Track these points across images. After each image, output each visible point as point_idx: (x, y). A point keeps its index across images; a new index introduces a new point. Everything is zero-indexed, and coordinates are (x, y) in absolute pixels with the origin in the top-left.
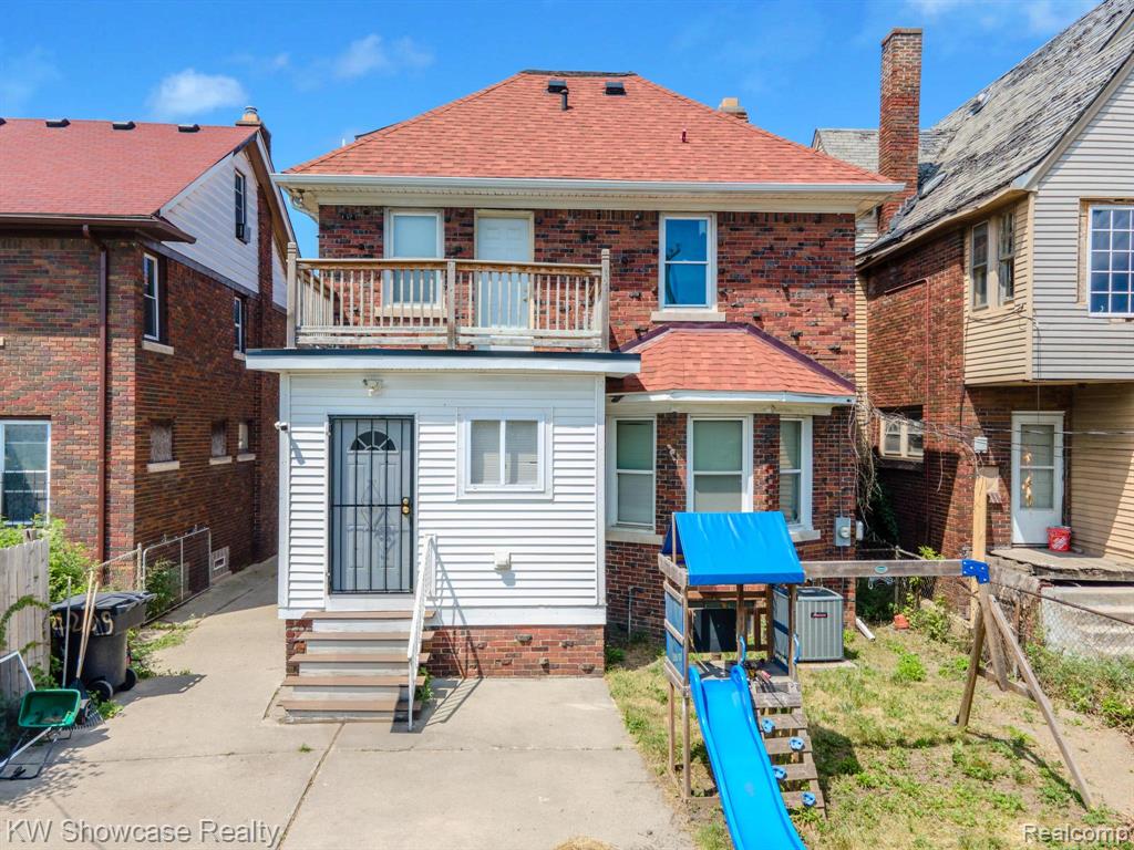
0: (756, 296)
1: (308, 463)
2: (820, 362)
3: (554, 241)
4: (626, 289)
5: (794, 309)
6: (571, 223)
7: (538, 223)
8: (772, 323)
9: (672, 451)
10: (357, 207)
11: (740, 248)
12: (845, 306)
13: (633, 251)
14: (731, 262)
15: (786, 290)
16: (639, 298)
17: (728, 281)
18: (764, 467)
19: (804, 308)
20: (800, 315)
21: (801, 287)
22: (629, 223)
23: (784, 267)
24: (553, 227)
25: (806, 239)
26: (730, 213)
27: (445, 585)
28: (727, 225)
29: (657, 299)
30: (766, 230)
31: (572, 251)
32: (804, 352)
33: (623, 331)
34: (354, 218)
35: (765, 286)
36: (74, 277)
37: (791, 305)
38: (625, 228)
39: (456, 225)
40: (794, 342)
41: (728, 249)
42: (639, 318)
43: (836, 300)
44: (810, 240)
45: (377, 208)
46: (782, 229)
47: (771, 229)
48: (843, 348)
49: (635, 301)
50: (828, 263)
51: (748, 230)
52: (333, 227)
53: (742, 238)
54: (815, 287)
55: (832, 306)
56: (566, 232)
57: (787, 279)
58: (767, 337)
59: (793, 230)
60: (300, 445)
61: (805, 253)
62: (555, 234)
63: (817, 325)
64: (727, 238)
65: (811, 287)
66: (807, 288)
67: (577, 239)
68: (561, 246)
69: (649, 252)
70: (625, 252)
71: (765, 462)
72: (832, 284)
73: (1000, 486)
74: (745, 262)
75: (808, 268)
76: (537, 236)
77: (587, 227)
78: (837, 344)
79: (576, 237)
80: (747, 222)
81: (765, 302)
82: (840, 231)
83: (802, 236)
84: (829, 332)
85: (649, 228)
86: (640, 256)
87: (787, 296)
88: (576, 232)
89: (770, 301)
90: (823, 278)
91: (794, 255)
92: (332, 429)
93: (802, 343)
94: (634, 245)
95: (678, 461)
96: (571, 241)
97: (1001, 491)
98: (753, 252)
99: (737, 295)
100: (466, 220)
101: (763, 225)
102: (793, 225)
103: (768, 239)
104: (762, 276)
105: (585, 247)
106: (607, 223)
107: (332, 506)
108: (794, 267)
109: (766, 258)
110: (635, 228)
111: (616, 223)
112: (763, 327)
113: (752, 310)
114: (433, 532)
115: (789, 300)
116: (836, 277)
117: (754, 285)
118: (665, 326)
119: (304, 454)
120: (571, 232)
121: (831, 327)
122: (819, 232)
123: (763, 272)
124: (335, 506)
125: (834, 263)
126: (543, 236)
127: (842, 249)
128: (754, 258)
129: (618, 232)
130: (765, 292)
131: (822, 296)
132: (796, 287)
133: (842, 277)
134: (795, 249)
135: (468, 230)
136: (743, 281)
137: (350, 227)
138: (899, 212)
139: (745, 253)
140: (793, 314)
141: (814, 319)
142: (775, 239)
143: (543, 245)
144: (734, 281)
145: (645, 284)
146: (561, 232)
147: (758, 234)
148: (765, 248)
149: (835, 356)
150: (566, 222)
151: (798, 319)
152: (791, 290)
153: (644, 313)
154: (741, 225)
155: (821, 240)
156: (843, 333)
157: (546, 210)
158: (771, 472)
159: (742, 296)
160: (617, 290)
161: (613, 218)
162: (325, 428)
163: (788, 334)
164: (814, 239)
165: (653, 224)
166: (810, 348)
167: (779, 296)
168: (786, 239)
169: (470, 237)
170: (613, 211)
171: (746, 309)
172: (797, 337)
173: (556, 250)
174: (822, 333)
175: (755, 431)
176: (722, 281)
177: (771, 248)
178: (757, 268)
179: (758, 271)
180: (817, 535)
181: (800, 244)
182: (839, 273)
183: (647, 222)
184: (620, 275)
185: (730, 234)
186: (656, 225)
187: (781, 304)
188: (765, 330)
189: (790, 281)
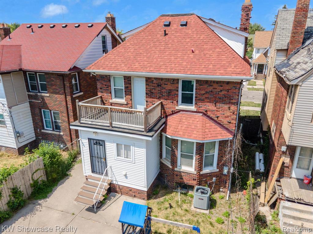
0: (206, 105)
1: (85, 147)
2: (224, 125)
3: (150, 86)
4: (169, 100)
5: (217, 109)
6: (155, 81)
7: (146, 81)
8: (210, 113)
9: (174, 148)
10: (104, 75)
11: (202, 91)
12: (233, 110)
13: (171, 90)
14: (199, 95)
15: (215, 104)
16: (173, 103)
17: (198, 100)
18: (198, 155)
19: (221, 109)
20: (219, 111)
21: (220, 103)
22: (170, 82)
23: (215, 97)
24: (150, 82)
25: (223, 89)
26: (199, 80)
27: (114, 176)
28: (199, 84)
29: (178, 103)
30: (210, 86)
31: (155, 89)
32: (219, 122)
33: (168, 111)
34: (103, 78)
35: (209, 102)
36: (58, 82)
37: (217, 108)
38: (169, 83)
39: (127, 81)
40: (216, 119)
41: (198, 91)
42: (173, 108)
43: (231, 108)
44: (224, 89)
45: (109, 75)
46: (215, 86)
47: (212, 86)
48: (232, 122)
49: (171, 103)
50: (229, 97)
51: (205, 85)
52: (99, 80)
53: (203, 88)
54: (225, 103)
55: (229, 109)
56: (154, 84)
57: (216, 100)
58: (208, 117)
59: (219, 86)
60: (84, 143)
61: (223, 93)
62: (151, 84)
63: (224, 115)
64: (198, 88)
65: (223, 103)
66: (222, 104)
67: (156, 86)
68: (152, 87)
69: (175, 90)
70: (169, 90)
71: (198, 154)
72: (230, 103)
73: (290, 161)
74: (203, 95)
75: (223, 97)
76: (146, 84)
77: (159, 83)
78: (230, 120)
79: (156, 85)
80: (205, 83)
81: (208, 106)
82: (235, 87)
83: (222, 88)
84: (228, 117)
85: (176, 84)
86: (173, 91)
87: (216, 105)
88: (156, 84)
89: (210, 107)
90: (228, 101)
91: (218, 93)
92: (89, 141)
93: (219, 119)
94: (171, 88)
95: (175, 150)
96: (155, 86)
97: (290, 163)
98: (206, 92)
99: (200, 104)
100: (129, 79)
101: (209, 84)
102: (219, 84)
103: (211, 89)
104: (208, 99)
105: (159, 88)
106: (164, 82)
107: (90, 156)
108: (218, 97)
109: (210, 94)
110: (172, 83)
111: (167, 82)
112: (207, 114)
113: (204, 108)
114: (111, 165)
115: (216, 107)
116: (232, 101)
117: (206, 102)
118: (179, 111)
119: (85, 145)
120: (155, 84)
121: (229, 116)
122: (228, 87)
123: (209, 98)
124: (91, 156)
125: (232, 97)
126: (148, 84)
127: (234, 93)
128: (206, 94)
129: (167, 84)
130: (209, 104)
131: (226, 106)
132: (218, 103)
133: (234, 101)
134: (219, 92)
135: (130, 82)
136: (202, 100)
137: (103, 80)
138: (293, 53)
139: (203, 92)
140: (217, 111)
141: (223, 113)
142: (213, 89)
143: (148, 87)
144: (200, 100)
145: (174, 99)
146: (152, 83)
147: (208, 87)
148: (210, 91)
149: (229, 124)
150: (153, 81)
151: (218, 112)
152: (217, 104)
153: (174, 107)
154: (203, 84)
155: (228, 89)
156: (232, 118)
157: (148, 77)
158: (200, 157)
159: (202, 104)
160: (167, 100)
161: (166, 80)
162: (88, 140)
163: (214, 116)
164: (226, 89)
165: (177, 82)
166: (221, 121)
167: (213, 105)
168: (217, 89)
169: (130, 84)
170: (166, 78)
171: (203, 108)
172: (218, 117)
173: (151, 88)
174: (225, 117)
175: (196, 146)
176: (196, 100)
177: (212, 91)
178: (207, 97)
179: (207, 98)
180: (218, 170)
181: (221, 90)
182: (233, 100)
183: (175, 82)
184: (168, 96)
185: (199, 86)
186: (178, 83)
187: (214, 108)
188: (208, 115)
189: (217, 101)
